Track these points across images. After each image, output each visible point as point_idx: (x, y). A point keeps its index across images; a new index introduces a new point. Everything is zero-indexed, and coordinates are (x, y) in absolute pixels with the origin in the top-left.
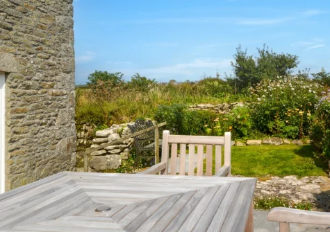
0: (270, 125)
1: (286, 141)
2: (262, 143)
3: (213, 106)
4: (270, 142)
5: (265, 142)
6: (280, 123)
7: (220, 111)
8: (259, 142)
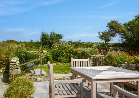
0: (59, 59)
1: (64, 64)
2: (57, 65)
3: (36, 52)
4: (59, 64)
5: (58, 64)
6: (62, 58)
7: (38, 54)
8: (56, 64)
